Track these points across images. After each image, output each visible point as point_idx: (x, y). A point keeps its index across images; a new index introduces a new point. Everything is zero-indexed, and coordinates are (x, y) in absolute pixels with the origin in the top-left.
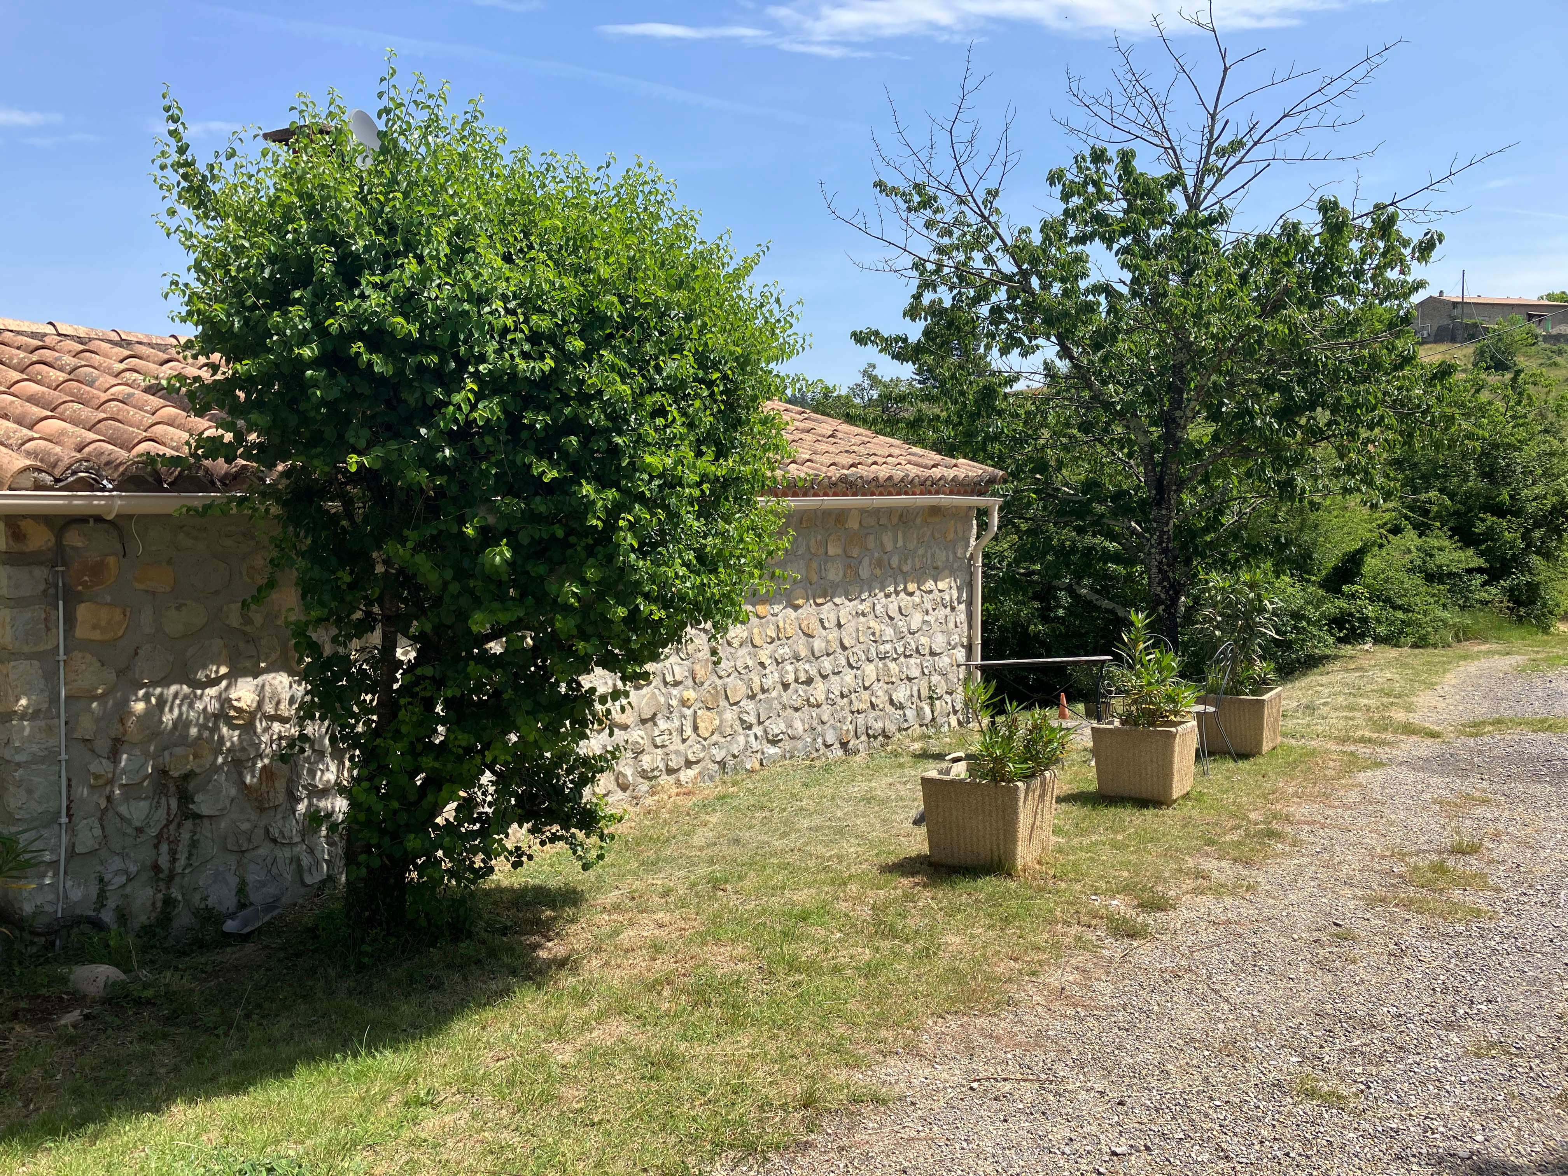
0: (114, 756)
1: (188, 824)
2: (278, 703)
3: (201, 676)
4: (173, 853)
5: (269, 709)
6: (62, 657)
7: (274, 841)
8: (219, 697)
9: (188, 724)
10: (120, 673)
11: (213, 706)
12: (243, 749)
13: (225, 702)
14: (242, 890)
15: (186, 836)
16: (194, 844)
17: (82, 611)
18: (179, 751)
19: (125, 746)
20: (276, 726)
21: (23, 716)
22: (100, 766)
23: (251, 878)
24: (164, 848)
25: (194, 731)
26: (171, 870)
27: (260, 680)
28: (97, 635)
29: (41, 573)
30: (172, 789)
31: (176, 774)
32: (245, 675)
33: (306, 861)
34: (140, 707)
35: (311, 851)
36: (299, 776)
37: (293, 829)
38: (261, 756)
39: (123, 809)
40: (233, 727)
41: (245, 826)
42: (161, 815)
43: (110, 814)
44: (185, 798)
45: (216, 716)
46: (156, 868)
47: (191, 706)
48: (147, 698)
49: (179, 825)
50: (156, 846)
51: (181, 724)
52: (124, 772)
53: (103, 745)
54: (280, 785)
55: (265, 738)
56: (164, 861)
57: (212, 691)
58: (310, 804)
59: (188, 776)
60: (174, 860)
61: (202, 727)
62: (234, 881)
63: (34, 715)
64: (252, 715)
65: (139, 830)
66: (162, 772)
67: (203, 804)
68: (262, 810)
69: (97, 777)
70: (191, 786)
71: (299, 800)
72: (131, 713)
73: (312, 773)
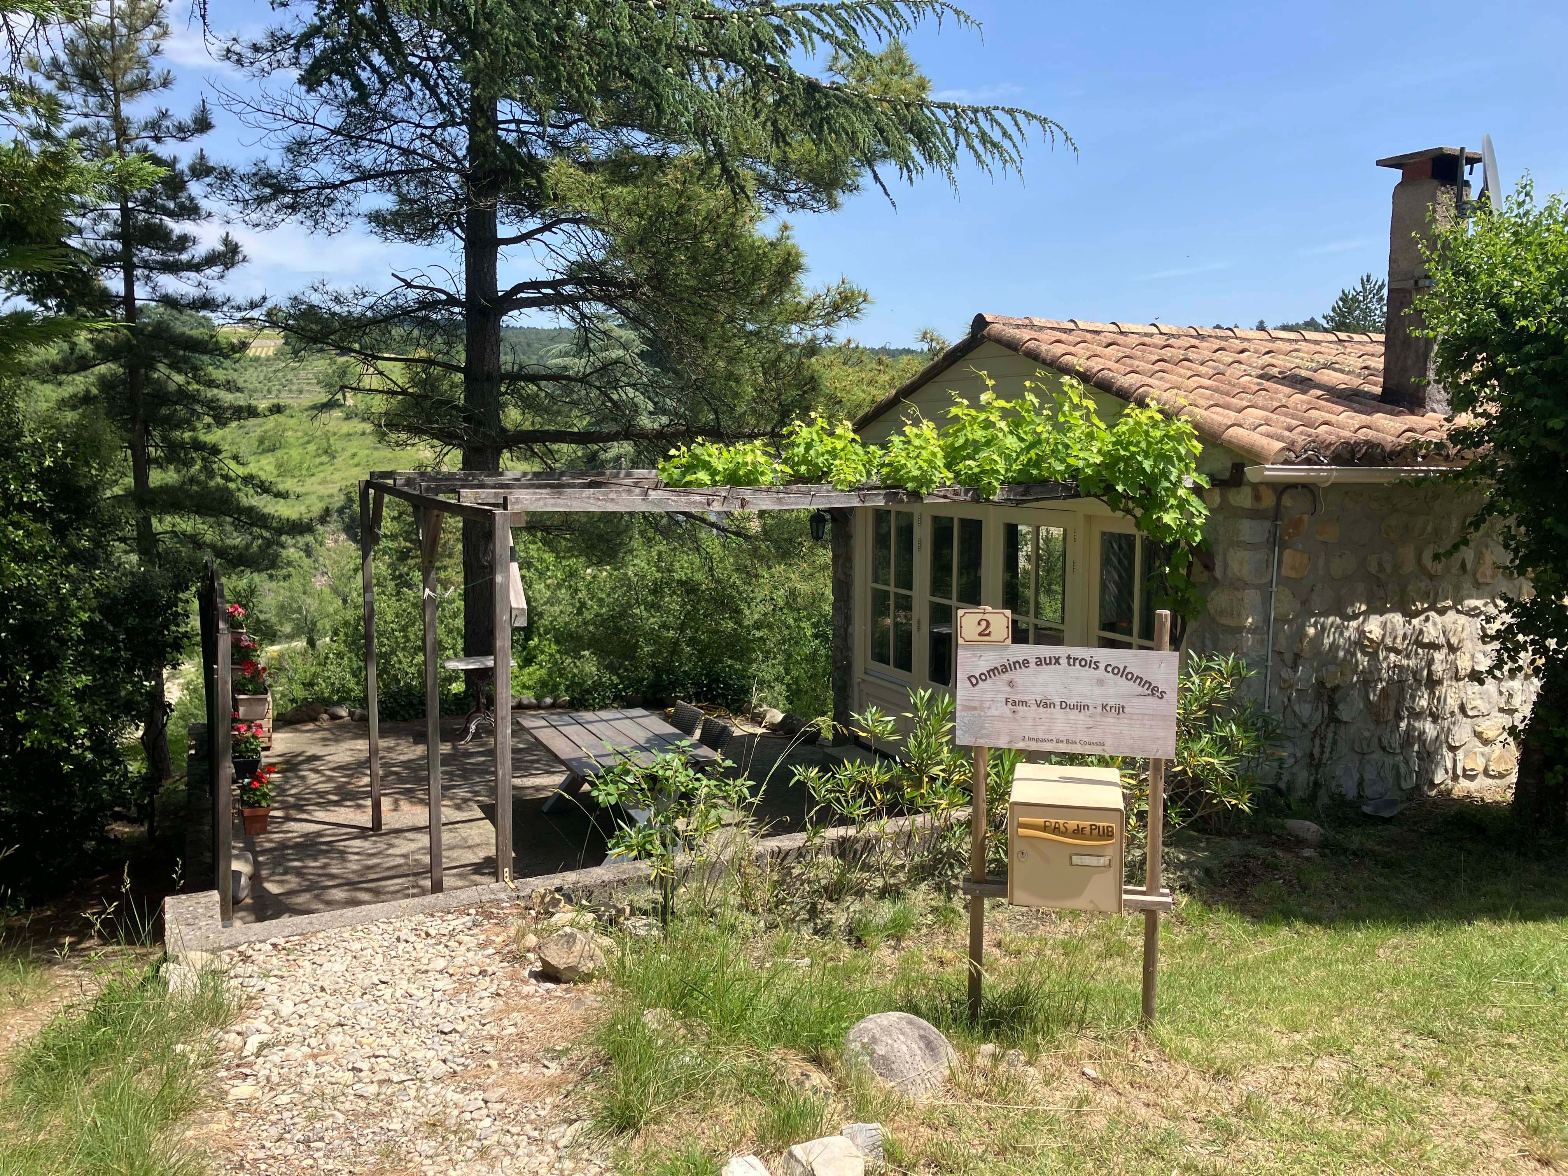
0: (1294, 667)
1: (1332, 725)
2: (1395, 638)
3: (1349, 611)
4: (1322, 746)
5: (1389, 641)
6: (1274, 589)
7: (1384, 749)
8: (1358, 629)
9: (1338, 647)
10: (1303, 603)
11: (1354, 636)
12: (1371, 672)
13: (1362, 633)
14: (1360, 784)
15: (1330, 735)
16: (1334, 743)
17: (1287, 553)
18: (1332, 668)
19: (1301, 661)
20: (1392, 656)
21: (1249, 631)
22: (1286, 673)
23: (1367, 776)
24: (1317, 741)
25: (1341, 654)
26: (1320, 760)
27: (1383, 618)
28: (1293, 574)
29: (1267, 524)
30: (1326, 698)
31: (1328, 686)
32: (1375, 613)
33: (1403, 769)
34: (1311, 631)
35: (1407, 762)
36: (1404, 699)
37: (1396, 742)
38: (1381, 680)
39: (1297, 708)
40: (1365, 653)
41: (1367, 734)
42: (1318, 716)
43: (1289, 710)
44: (1333, 706)
45: (1355, 643)
46: (1311, 755)
47: (1341, 634)
48: (1315, 625)
49: (1327, 726)
50: (1313, 740)
51: (1334, 647)
52: (1299, 679)
53: (1288, 657)
54: (1392, 704)
55: (1385, 665)
56: (1316, 751)
57: (1354, 624)
58: (1409, 724)
59: (1337, 688)
60: (1322, 753)
61: (1347, 651)
62: (1356, 777)
63: (1253, 630)
64: (1378, 644)
65: (1305, 726)
66: (1321, 683)
67: (1344, 713)
68: (1378, 722)
69: (1285, 681)
70: (1337, 696)
71: (1402, 719)
72: (1306, 635)
73: (1413, 697)
